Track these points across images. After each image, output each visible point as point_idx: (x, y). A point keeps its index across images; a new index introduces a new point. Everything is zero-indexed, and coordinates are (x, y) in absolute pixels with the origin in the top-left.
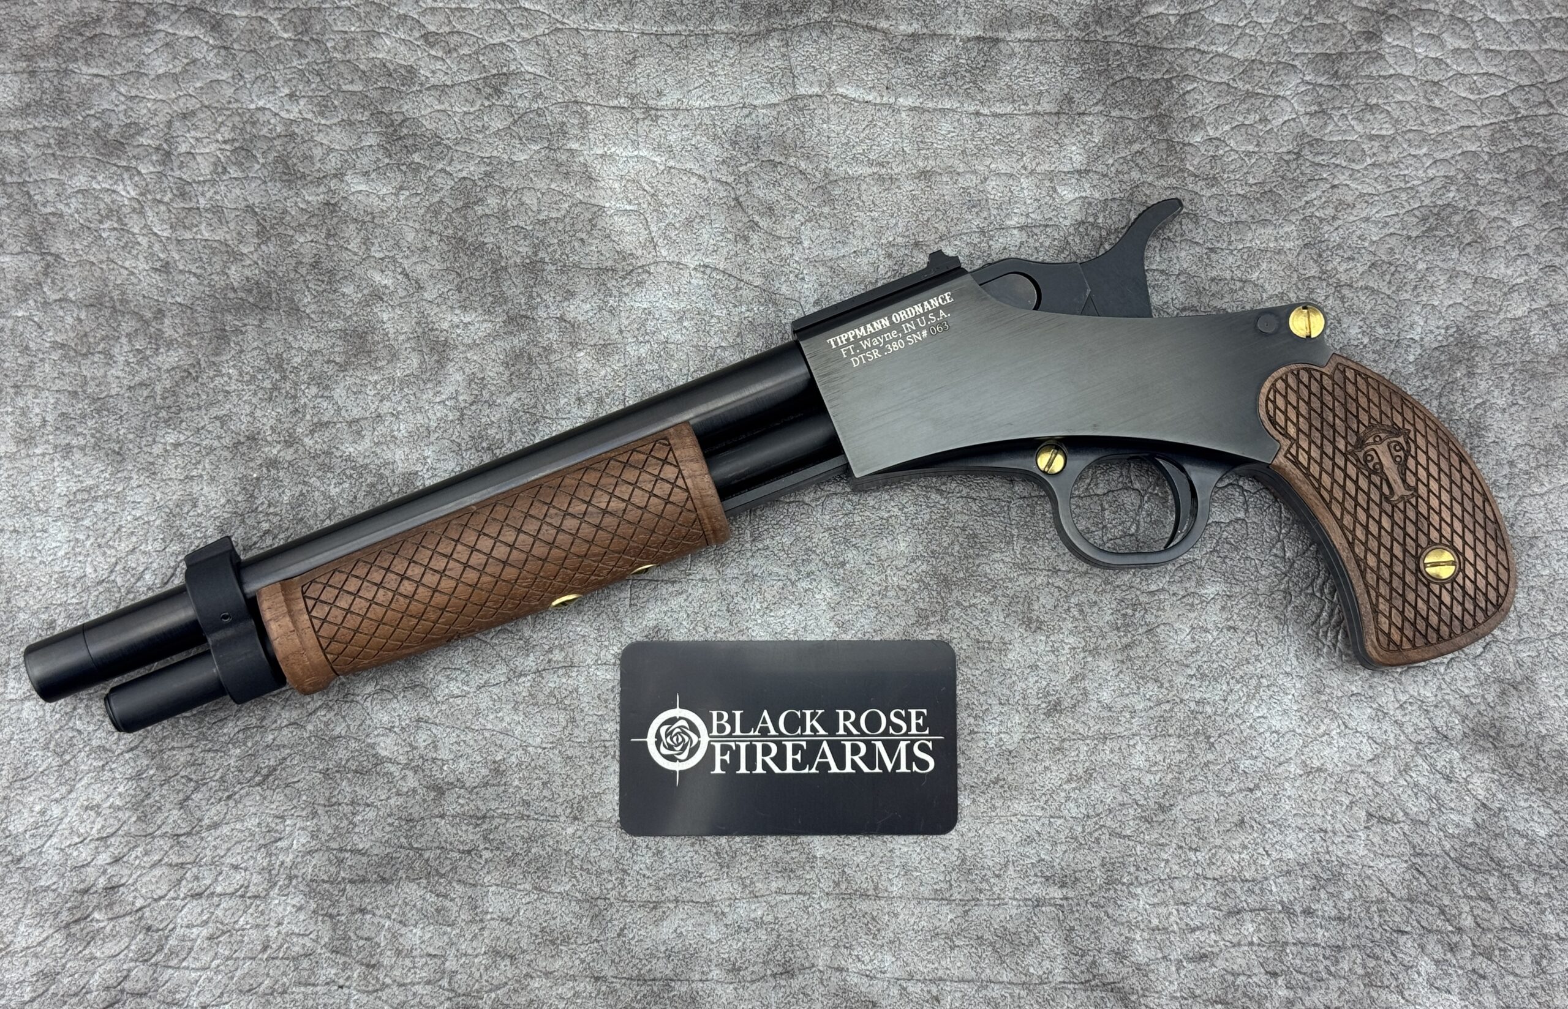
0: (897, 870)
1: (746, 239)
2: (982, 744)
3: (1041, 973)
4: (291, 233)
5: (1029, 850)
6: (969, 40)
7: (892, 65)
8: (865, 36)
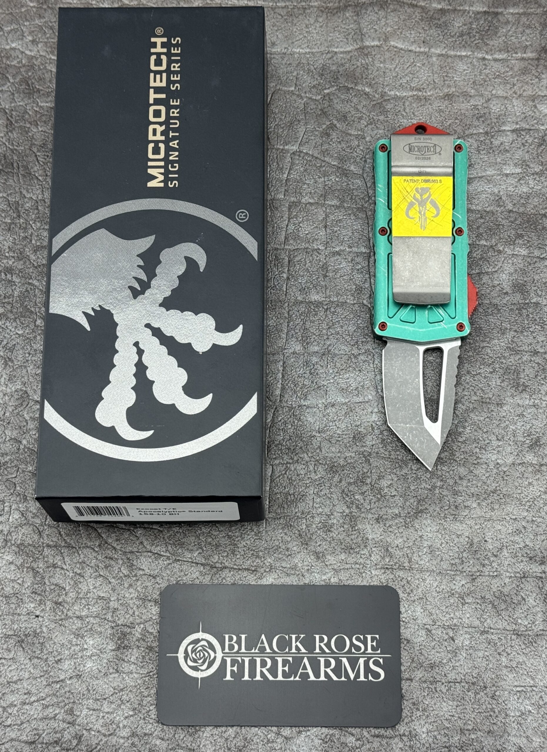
0: (425, 550)
1: (328, 135)
2: (484, 466)
3: (526, 623)
4: (28, 125)
5: (517, 538)
6: (478, 13)
7: (427, 28)
8: (410, 10)
